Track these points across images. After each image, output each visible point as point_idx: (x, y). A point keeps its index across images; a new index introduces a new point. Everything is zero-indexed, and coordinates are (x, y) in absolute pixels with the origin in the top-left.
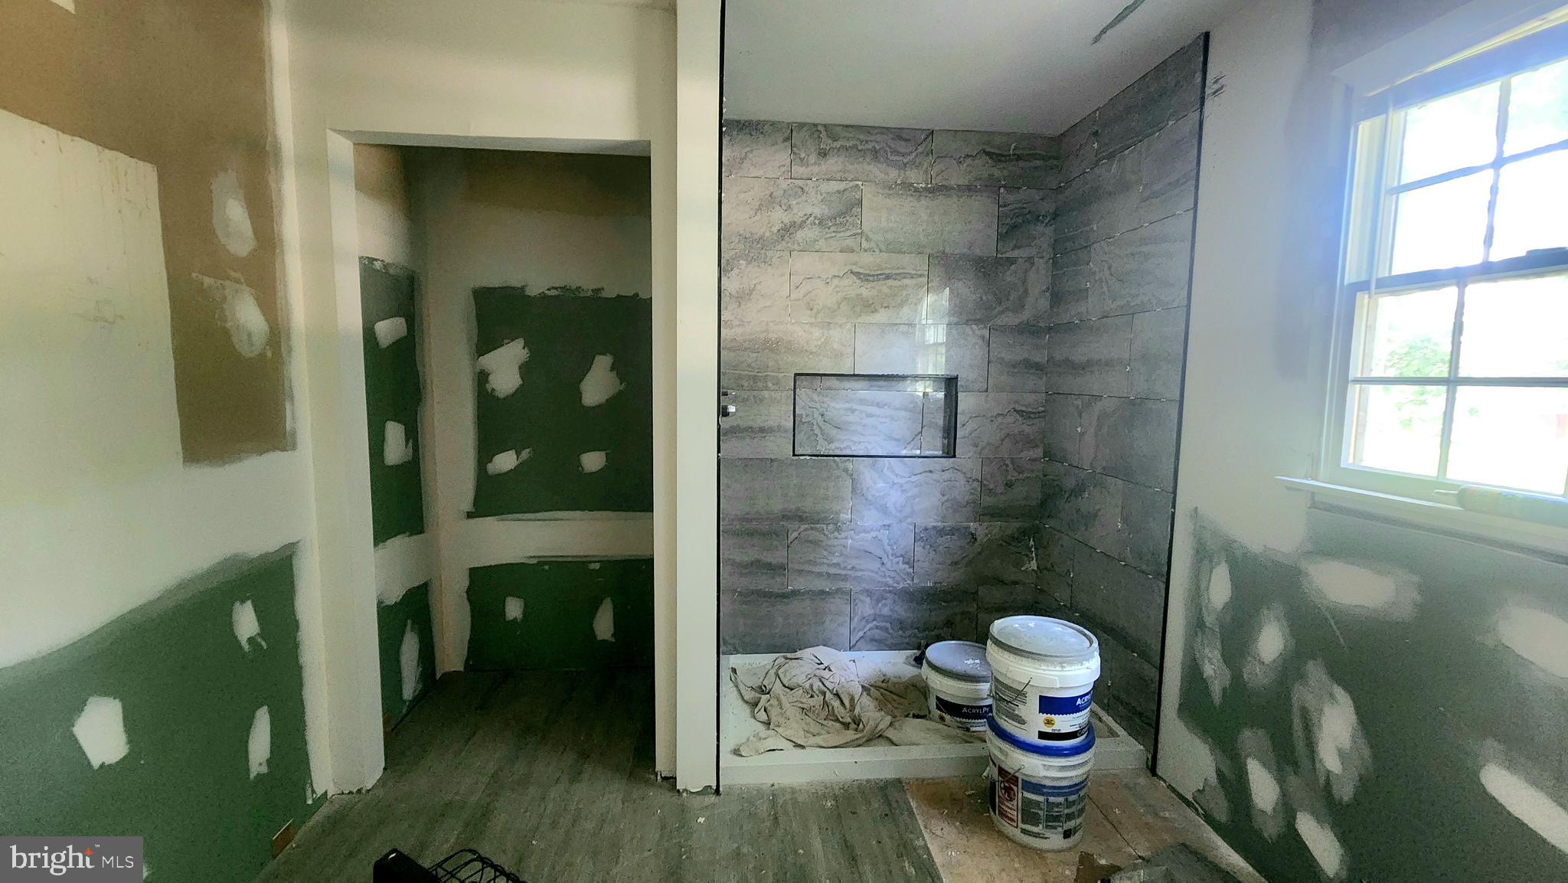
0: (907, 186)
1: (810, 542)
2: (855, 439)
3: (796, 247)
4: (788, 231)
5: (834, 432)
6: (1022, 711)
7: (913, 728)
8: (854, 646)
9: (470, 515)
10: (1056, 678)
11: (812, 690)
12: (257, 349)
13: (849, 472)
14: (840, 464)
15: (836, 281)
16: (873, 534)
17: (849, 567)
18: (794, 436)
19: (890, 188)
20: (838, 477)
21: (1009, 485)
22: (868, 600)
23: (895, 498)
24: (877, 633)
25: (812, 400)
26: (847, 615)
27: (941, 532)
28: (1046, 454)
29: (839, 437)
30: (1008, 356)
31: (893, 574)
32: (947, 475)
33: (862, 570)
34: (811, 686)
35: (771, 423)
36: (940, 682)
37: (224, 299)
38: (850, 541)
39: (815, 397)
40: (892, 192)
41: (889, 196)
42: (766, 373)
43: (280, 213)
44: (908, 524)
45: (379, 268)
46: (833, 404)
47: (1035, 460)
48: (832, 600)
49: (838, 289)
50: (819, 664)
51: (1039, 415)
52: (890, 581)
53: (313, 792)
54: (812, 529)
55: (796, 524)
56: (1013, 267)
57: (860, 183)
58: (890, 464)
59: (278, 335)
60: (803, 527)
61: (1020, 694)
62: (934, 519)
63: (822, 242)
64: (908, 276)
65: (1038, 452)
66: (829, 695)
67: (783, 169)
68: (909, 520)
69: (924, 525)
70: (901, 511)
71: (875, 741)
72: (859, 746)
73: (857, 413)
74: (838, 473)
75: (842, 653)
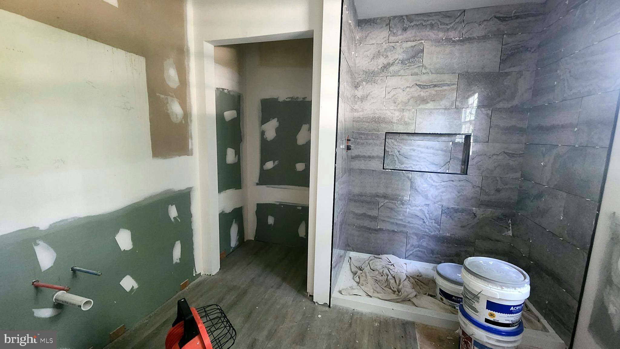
0: (449, 40)
1: (389, 208)
2: (414, 163)
3: (389, 74)
4: (386, 67)
5: (404, 159)
6: (476, 305)
7: (426, 300)
8: (407, 257)
9: (257, 184)
10: (498, 293)
11: (383, 273)
12: (179, 121)
13: (409, 178)
14: (405, 174)
15: (408, 89)
16: (420, 208)
17: (407, 222)
18: (384, 160)
19: (439, 42)
20: (404, 180)
21: (498, 191)
22: (415, 237)
23: (432, 192)
24: (420, 254)
25: (394, 145)
26: (405, 243)
27: (456, 211)
28: (522, 176)
29: (407, 162)
30: (502, 124)
31: (429, 228)
32: (461, 183)
33: (413, 224)
34: (383, 271)
35: (373, 154)
36: (442, 282)
37: (168, 103)
38: (409, 210)
39: (396, 143)
40: (439, 44)
41: (438, 46)
42: (372, 132)
43: (189, 73)
44: (439, 205)
45: (226, 92)
46: (404, 147)
47: (516, 179)
48: (397, 235)
49: (408, 93)
50: (389, 262)
51: (520, 155)
52: (427, 230)
53: (196, 272)
54: (390, 202)
55: (382, 200)
56: (509, 77)
57: (423, 41)
58: (430, 176)
59: (187, 115)
60: (386, 201)
61: (476, 297)
62: (453, 204)
63: (402, 71)
64: (446, 85)
65: (518, 175)
66: (390, 277)
67: (385, 39)
68: (439, 203)
69: (447, 206)
70: (435, 199)
71: (407, 302)
72: (398, 302)
73: (416, 151)
74: (403, 178)
75: (401, 259)
